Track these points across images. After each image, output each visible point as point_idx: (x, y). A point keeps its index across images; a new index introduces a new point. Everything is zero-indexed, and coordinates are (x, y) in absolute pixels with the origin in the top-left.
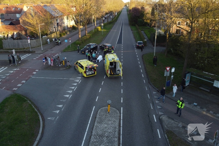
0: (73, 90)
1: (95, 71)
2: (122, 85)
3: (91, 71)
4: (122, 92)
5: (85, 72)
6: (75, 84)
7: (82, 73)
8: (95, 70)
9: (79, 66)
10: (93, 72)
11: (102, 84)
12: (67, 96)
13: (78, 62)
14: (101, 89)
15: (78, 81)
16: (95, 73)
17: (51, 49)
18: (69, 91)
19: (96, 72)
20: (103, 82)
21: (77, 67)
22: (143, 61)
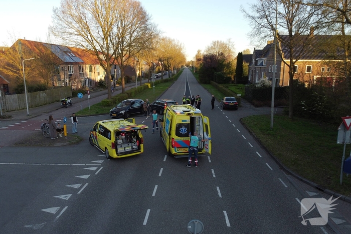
0: (74, 191)
1: (140, 143)
2: (214, 176)
3: (130, 144)
4: (220, 194)
5: (115, 146)
6: (86, 177)
7: (106, 148)
8: (140, 141)
9: (99, 132)
10: (134, 147)
11: (160, 175)
12: (53, 210)
13: (98, 124)
14: (156, 187)
15: (94, 169)
16: (139, 148)
17: (48, 112)
18: (62, 197)
19: (142, 146)
20: (162, 169)
21: (96, 137)
22: (247, 129)
